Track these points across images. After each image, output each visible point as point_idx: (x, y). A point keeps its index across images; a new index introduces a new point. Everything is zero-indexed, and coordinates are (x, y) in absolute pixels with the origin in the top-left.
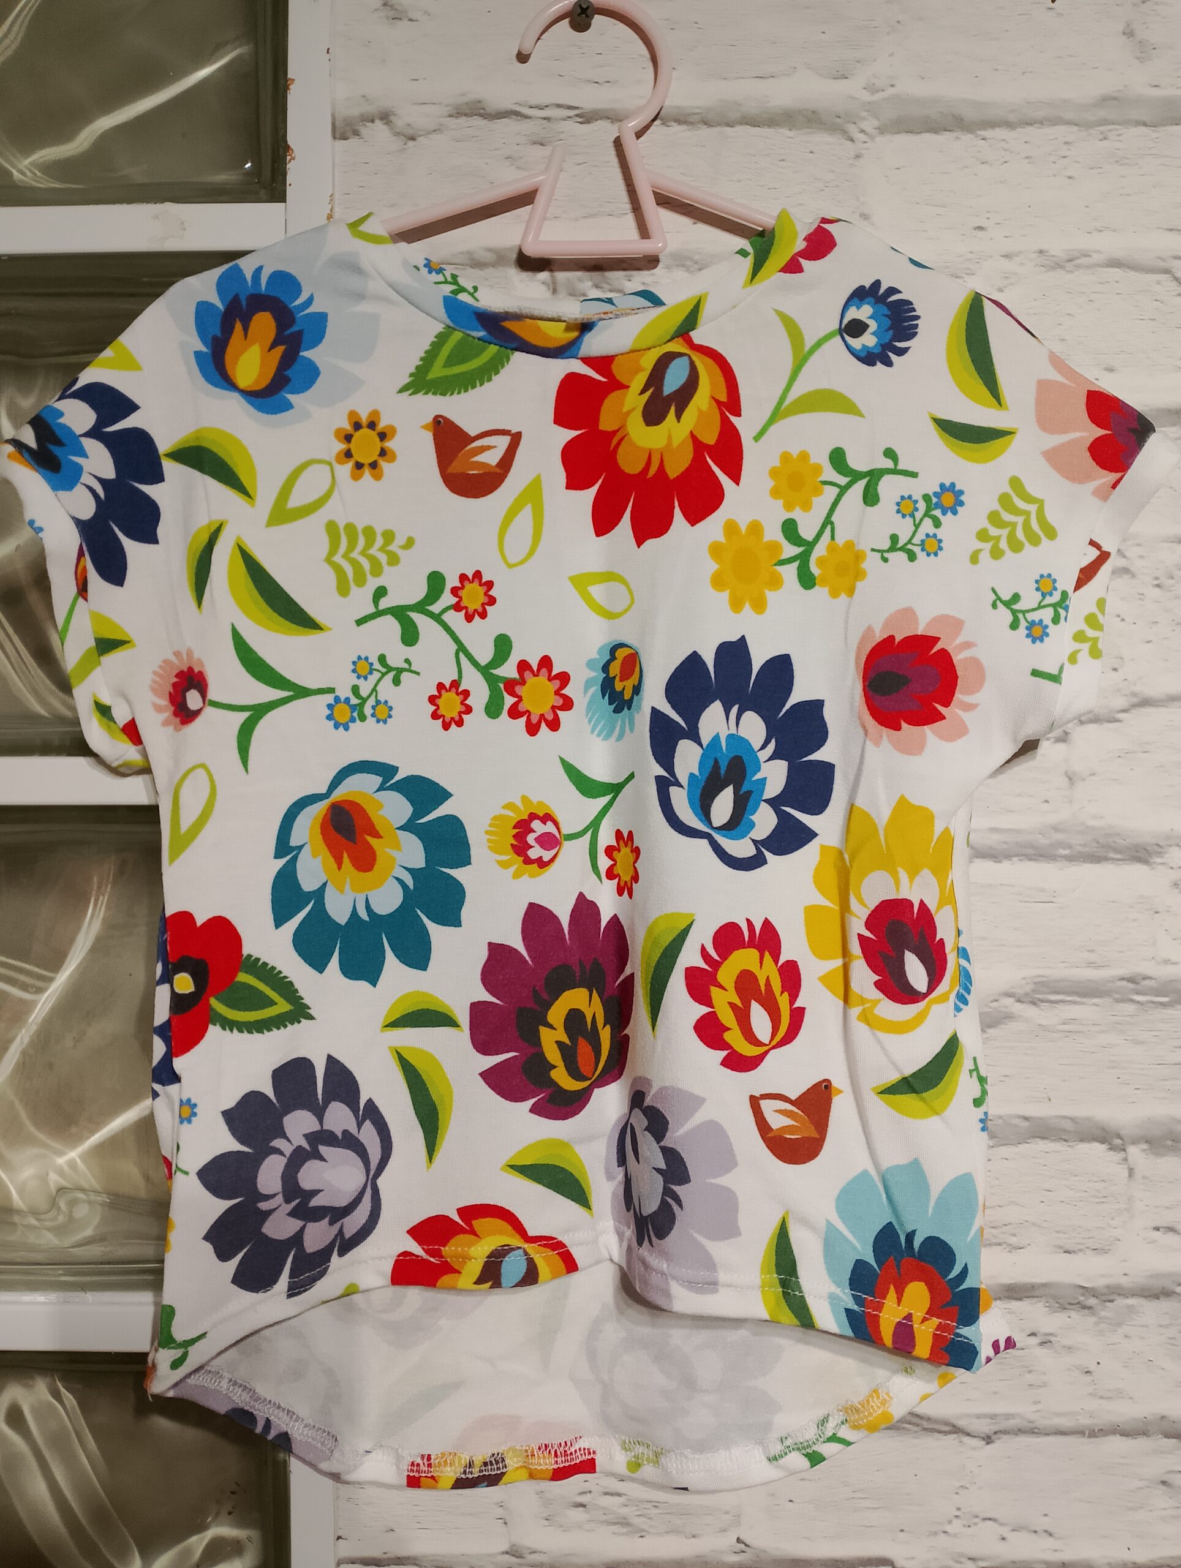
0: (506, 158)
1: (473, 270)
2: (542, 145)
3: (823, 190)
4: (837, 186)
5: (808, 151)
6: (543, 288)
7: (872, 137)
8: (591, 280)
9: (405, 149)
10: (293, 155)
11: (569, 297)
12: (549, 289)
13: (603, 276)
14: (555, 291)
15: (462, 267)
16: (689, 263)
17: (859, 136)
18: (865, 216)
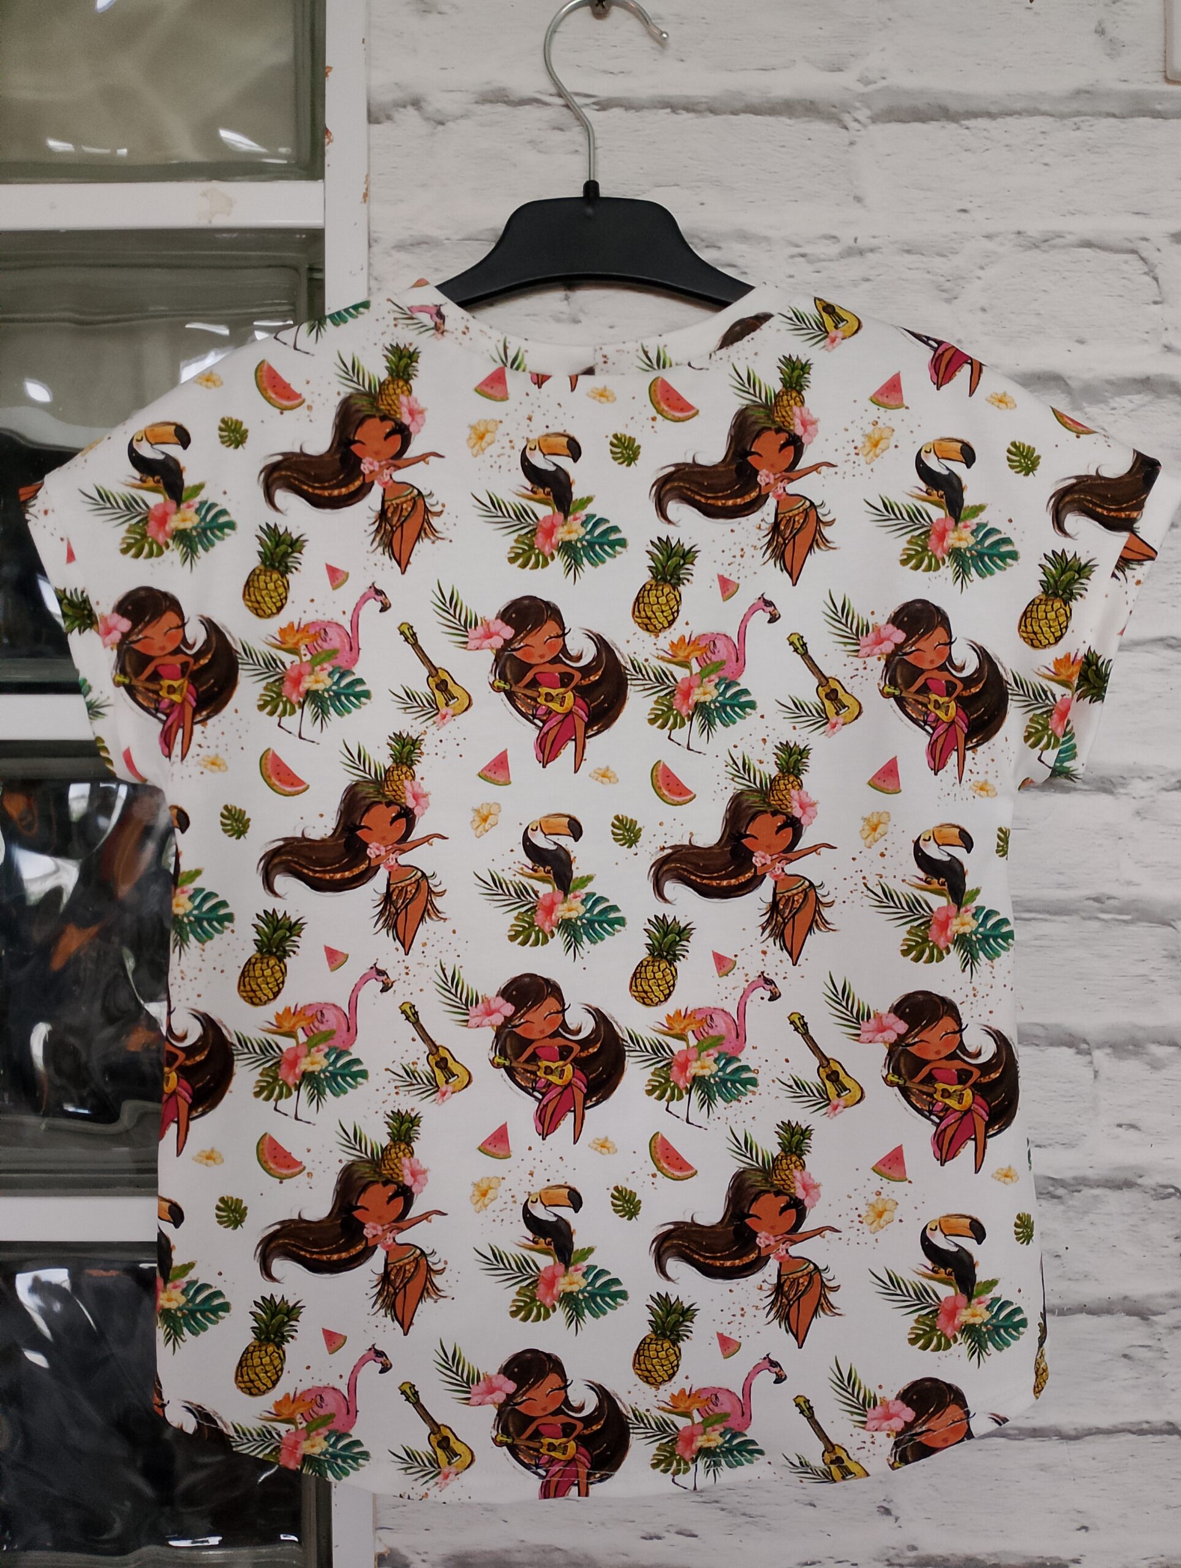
0: (528, 143)
2: (561, 130)
3: (819, 175)
4: (833, 171)
5: (806, 138)
7: (865, 126)
9: (434, 133)
10: (331, 138)
17: (853, 125)
18: (858, 199)
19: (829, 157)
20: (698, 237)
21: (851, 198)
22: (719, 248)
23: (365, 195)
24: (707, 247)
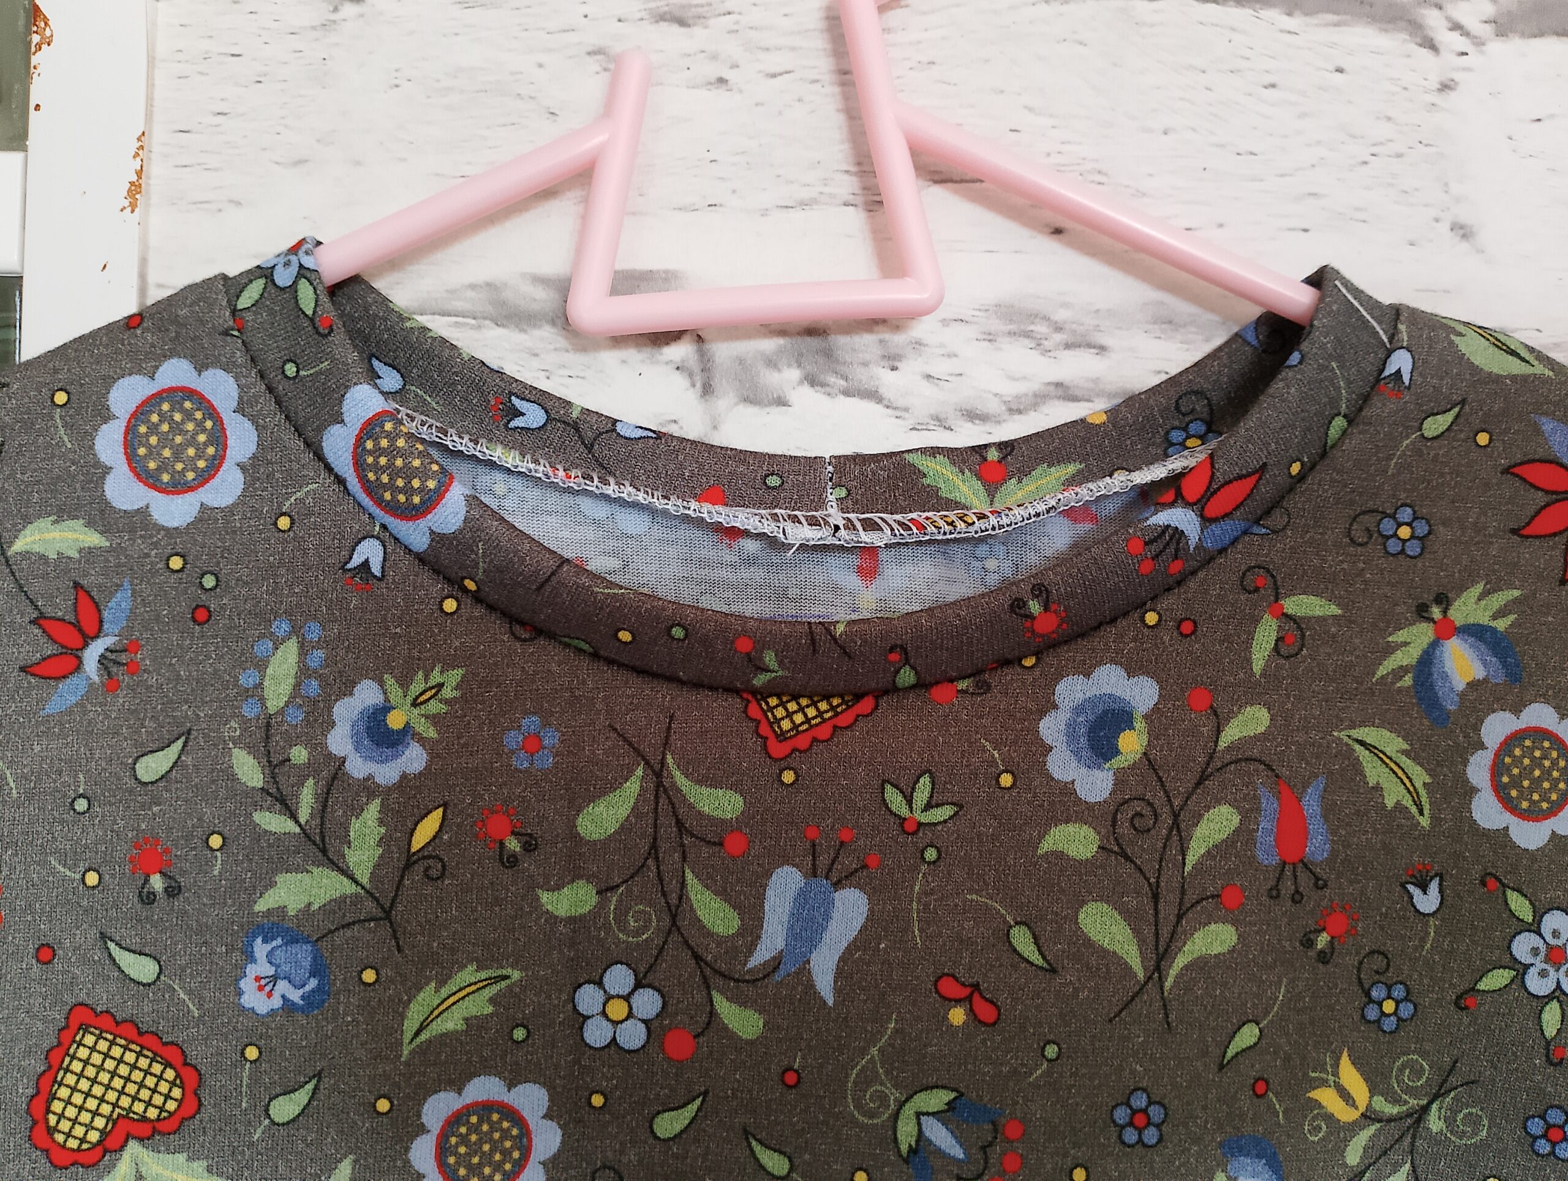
0: (589, 54)
1: (500, 331)
2: (682, 22)
3: (1365, 163)
4: (1399, 156)
5: (1332, 68)
6: (680, 381)
7: (1479, 42)
8: (799, 366)
9: (334, 22)
10: (48, 33)
11: (741, 407)
12: (693, 385)
13: (828, 354)
14: (707, 390)
15: (473, 322)
16: (1041, 329)
17: (1453, 41)
18: (1463, 231)
19: (1389, 119)
20: (1045, 318)
21: (1444, 228)
22: (1102, 349)
23: (135, 189)
24: (1068, 346)
